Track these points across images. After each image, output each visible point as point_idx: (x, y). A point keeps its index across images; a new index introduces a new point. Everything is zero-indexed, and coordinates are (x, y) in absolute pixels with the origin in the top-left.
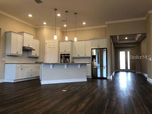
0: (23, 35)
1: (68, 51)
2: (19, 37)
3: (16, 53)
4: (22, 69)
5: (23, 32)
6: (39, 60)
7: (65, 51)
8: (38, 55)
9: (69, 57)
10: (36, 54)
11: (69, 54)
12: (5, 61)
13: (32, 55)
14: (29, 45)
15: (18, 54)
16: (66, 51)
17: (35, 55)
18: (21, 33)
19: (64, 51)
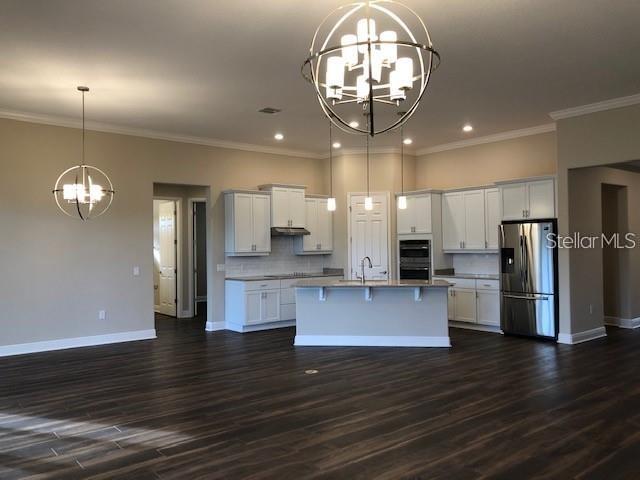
0: (270, 194)
1: (423, 231)
2: (259, 201)
3: (249, 249)
4: (265, 296)
5: (271, 186)
6: (334, 265)
7: (413, 229)
8: (326, 247)
9: (426, 253)
10: (319, 246)
11: (426, 242)
12: (224, 273)
13: (305, 249)
14: (290, 222)
15: (258, 250)
16: (418, 231)
17: (315, 248)
18: (264, 189)
19: (410, 231)
